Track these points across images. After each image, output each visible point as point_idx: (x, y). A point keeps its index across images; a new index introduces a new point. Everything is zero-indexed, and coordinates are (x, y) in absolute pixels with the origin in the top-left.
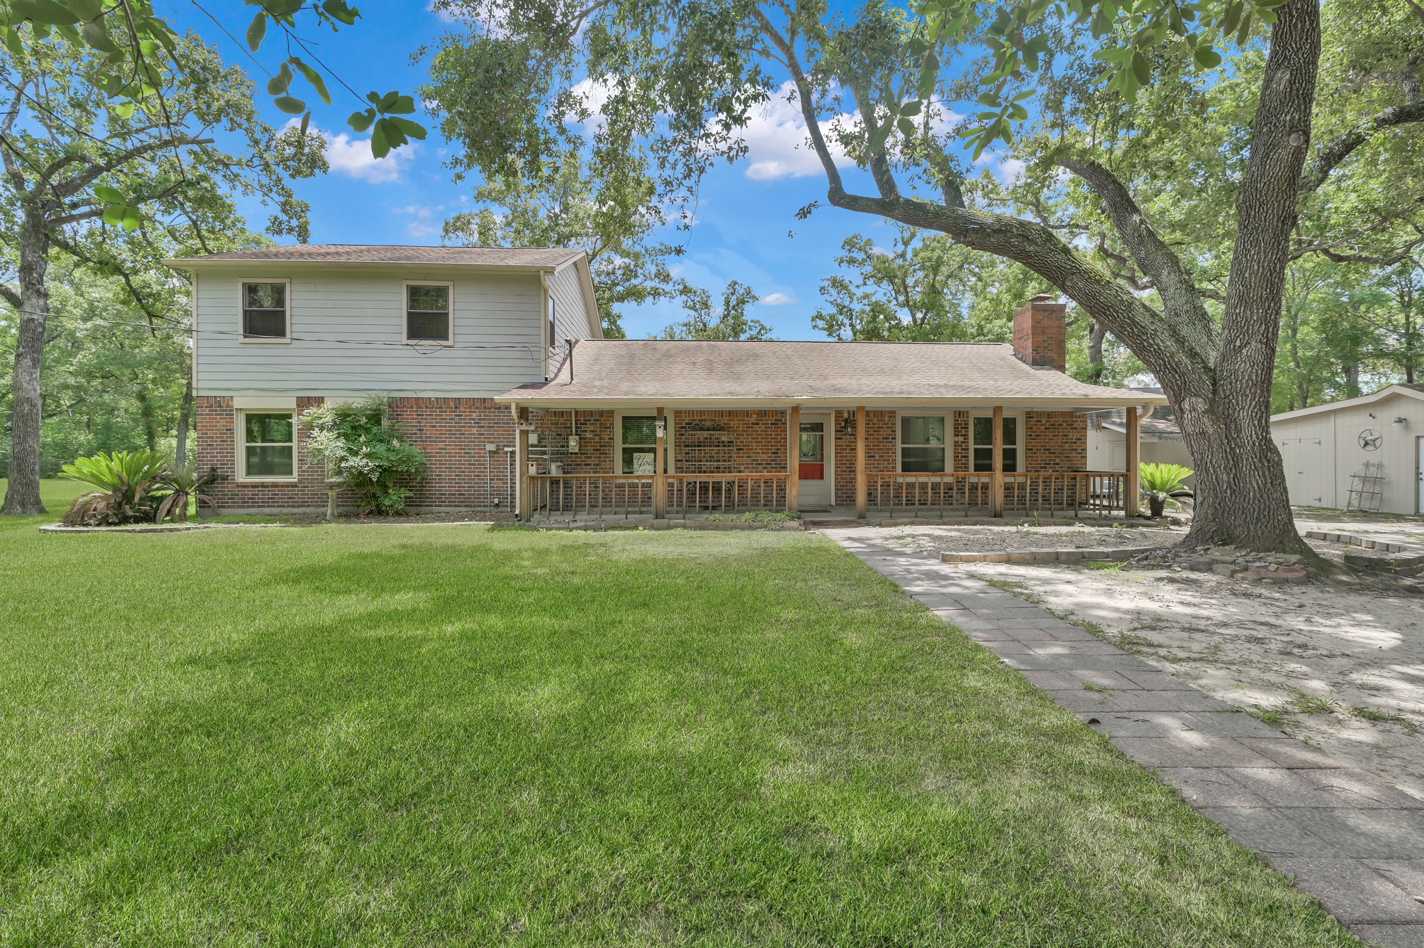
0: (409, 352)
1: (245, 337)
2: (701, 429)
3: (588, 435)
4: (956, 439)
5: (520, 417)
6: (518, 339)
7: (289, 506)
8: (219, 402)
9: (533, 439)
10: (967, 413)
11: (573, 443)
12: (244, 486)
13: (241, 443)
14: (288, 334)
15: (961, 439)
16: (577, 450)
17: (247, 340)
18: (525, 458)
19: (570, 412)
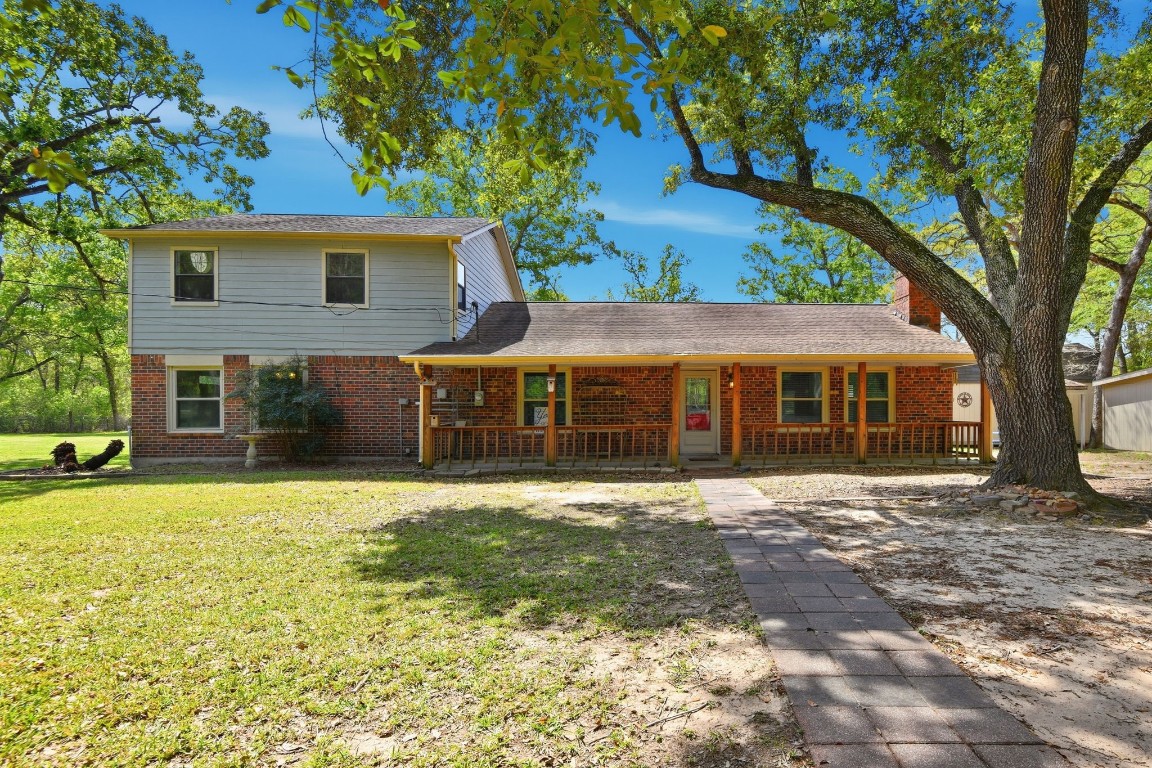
0: (327, 314)
1: (177, 300)
2: (597, 384)
3: (493, 390)
4: (832, 392)
5: (424, 374)
6: (428, 302)
7: (216, 456)
8: (152, 360)
9: (441, 393)
10: (842, 368)
11: (479, 398)
12: (174, 437)
13: (172, 398)
14: (216, 297)
15: (836, 392)
16: (481, 404)
17: (179, 303)
18: (428, 411)
19: (476, 369)
